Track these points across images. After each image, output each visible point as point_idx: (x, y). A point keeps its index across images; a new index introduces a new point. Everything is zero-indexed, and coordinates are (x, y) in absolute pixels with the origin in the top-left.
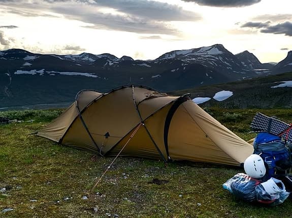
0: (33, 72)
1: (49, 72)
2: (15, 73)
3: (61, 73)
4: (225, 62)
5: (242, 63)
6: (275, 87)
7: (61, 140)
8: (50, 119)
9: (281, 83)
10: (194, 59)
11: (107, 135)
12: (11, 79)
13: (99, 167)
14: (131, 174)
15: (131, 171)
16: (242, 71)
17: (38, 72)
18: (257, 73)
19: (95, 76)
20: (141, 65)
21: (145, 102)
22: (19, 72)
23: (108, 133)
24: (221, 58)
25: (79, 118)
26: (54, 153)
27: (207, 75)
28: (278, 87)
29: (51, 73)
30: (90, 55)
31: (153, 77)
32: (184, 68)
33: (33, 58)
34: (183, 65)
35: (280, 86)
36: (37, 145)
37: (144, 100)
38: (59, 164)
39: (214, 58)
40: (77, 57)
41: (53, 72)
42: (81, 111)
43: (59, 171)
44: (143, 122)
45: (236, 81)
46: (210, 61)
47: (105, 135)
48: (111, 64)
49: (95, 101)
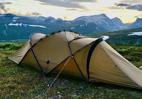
0: (17, 25)
1: (24, 25)
2: (9, 25)
3: (30, 25)
4: (106, 23)
5: (114, 23)
6: (129, 35)
7: (20, 63)
8: (18, 48)
9: (132, 33)
10: (91, 20)
11: (48, 62)
12: (7, 27)
13: (41, 85)
14: (64, 93)
15: (64, 90)
16: (114, 27)
17: (19, 24)
18: (121, 28)
19: (45, 27)
20: (66, 23)
21: (74, 41)
22: (10, 24)
23: (49, 60)
24: (104, 20)
25: (31, 50)
26: (14, 72)
27: (97, 28)
28: (131, 35)
29: (25, 25)
30: (43, 17)
31: (72, 28)
32: (86, 25)
33: (17, 18)
34: (86, 23)
35: (132, 34)
36: (5, 65)
37: (73, 40)
38: (15, 82)
39: (101, 20)
40: (37, 18)
41: (26, 25)
42: (32, 45)
43: (13, 88)
44: (72, 55)
45: (111, 31)
46: (99, 21)
47: (47, 62)
48: (52, 22)
49: (41, 39)
